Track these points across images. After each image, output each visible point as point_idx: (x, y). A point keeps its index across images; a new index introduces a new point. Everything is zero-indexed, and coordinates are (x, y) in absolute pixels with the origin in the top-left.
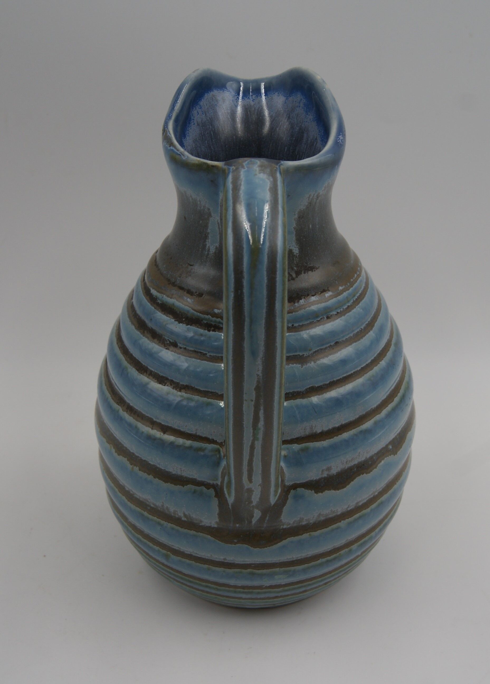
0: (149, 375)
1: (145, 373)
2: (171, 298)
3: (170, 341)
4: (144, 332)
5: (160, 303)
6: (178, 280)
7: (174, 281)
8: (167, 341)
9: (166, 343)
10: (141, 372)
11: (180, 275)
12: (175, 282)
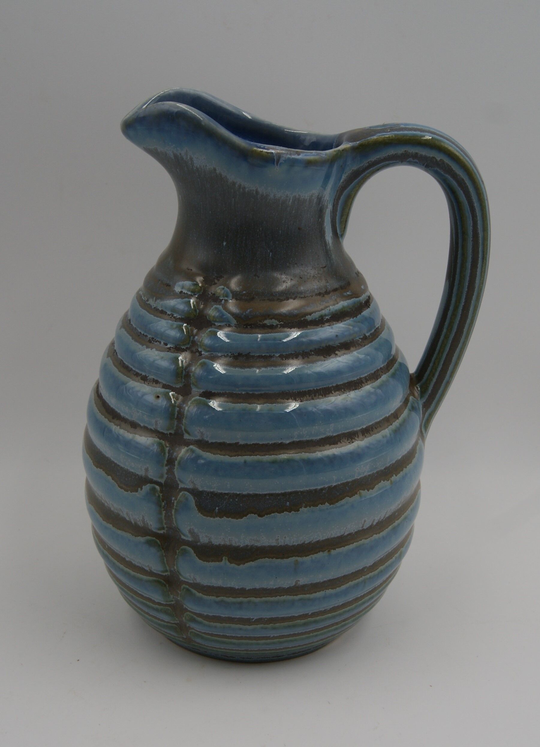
0: (366, 382)
1: (363, 384)
2: (337, 303)
3: (361, 339)
4: (336, 354)
5: (330, 318)
6: (328, 285)
7: (325, 290)
8: (359, 340)
9: (359, 342)
10: (360, 387)
11: (327, 281)
12: (327, 290)
